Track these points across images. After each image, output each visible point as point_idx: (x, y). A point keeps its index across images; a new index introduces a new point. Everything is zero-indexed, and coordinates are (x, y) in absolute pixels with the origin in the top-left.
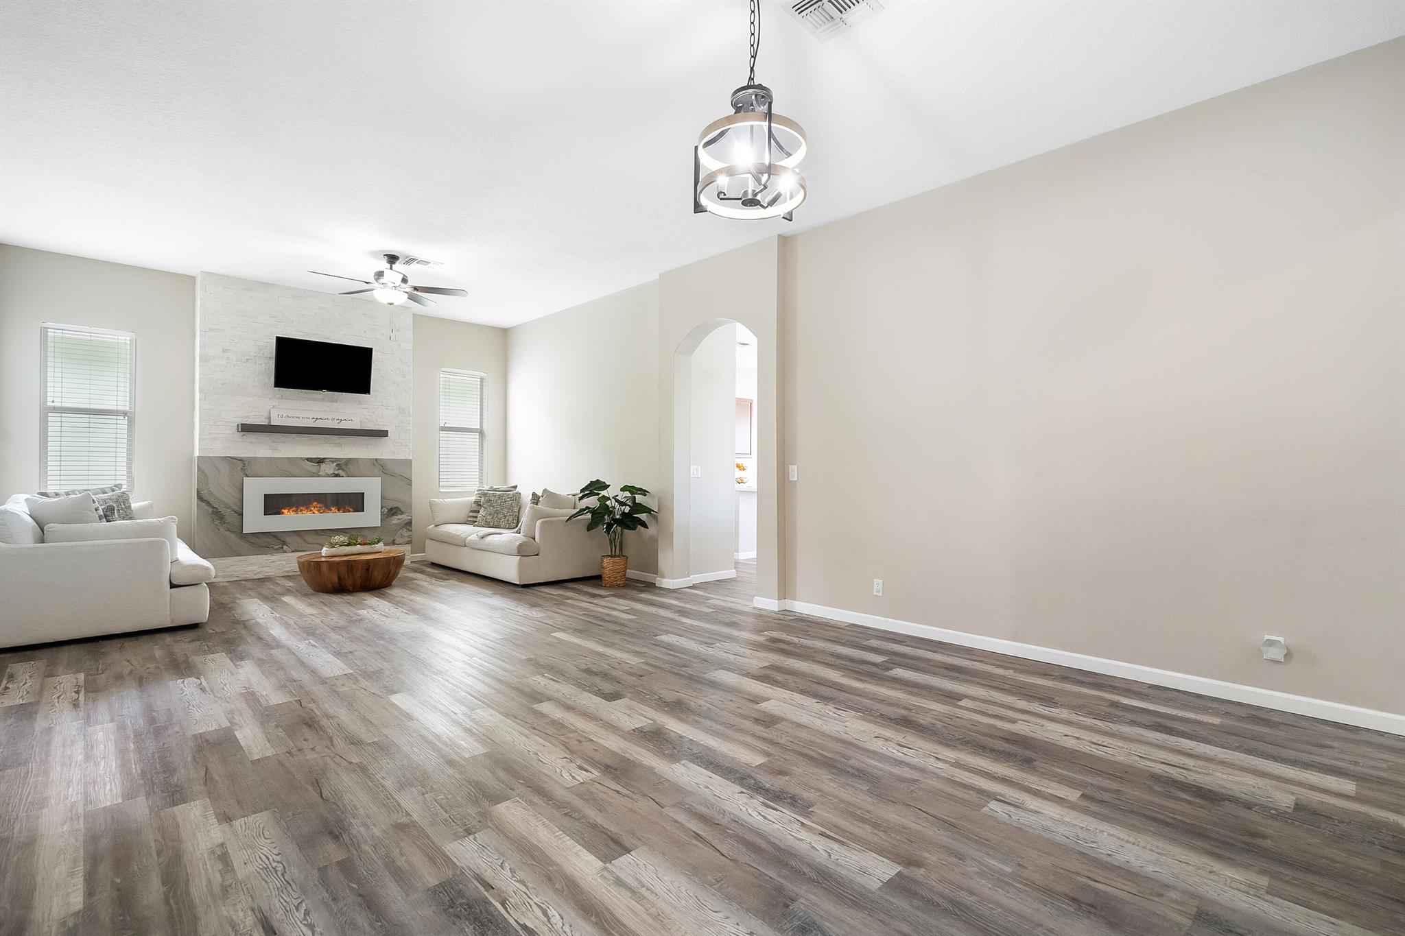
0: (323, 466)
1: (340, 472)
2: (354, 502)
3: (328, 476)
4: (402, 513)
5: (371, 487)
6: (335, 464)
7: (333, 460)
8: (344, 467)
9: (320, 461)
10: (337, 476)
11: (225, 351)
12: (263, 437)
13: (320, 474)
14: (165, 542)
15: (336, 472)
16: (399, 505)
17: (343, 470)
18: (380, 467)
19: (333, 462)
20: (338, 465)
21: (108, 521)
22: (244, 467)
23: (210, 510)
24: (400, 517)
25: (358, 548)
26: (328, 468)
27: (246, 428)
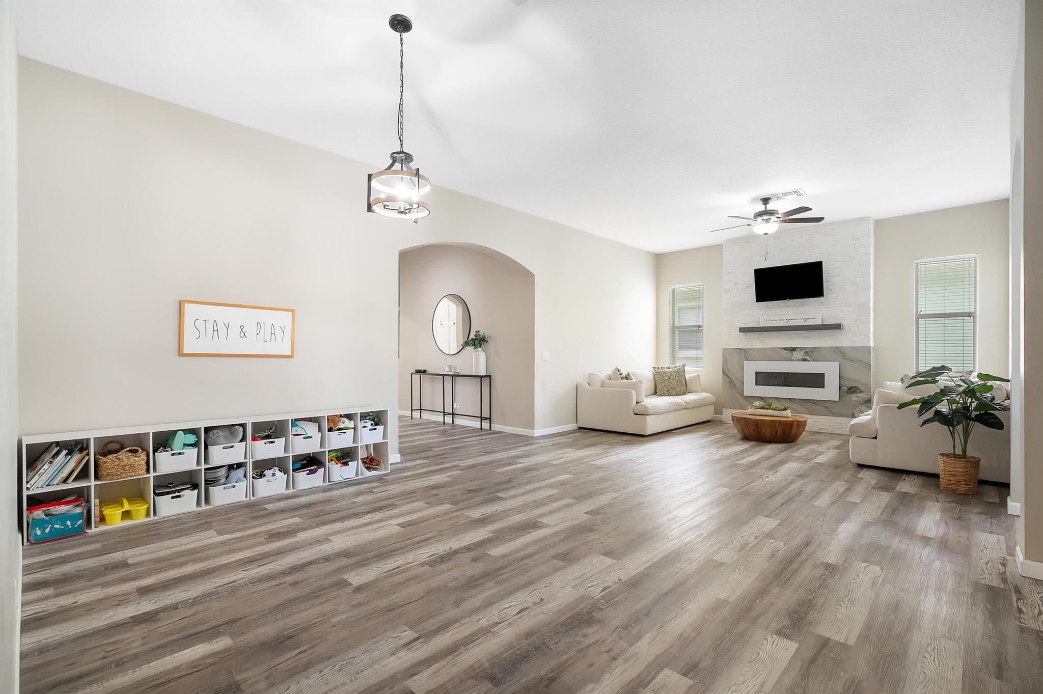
0: (795, 353)
1: (807, 357)
2: (817, 380)
3: (798, 360)
4: (861, 392)
5: (830, 370)
6: (804, 351)
7: (802, 349)
8: (810, 354)
9: (793, 350)
10: (805, 360)
11: (736, 284)
12: (756, 334)
13: (792, 359)
14: (631, 392)
15: (804, 358)
16: (858, 385)
17: (809, 356)
18: (839, 353)
19: (802, 350)
20: (806, 352)
21: (627, 379)
22: (745, 354)
23: (729, 380)
24: (859, 395)
25: (770, 412)
26: (797, 355)
27: (742, 330)
